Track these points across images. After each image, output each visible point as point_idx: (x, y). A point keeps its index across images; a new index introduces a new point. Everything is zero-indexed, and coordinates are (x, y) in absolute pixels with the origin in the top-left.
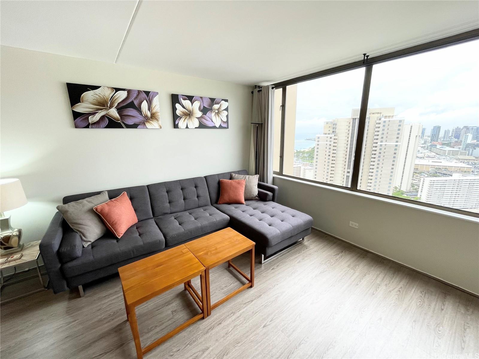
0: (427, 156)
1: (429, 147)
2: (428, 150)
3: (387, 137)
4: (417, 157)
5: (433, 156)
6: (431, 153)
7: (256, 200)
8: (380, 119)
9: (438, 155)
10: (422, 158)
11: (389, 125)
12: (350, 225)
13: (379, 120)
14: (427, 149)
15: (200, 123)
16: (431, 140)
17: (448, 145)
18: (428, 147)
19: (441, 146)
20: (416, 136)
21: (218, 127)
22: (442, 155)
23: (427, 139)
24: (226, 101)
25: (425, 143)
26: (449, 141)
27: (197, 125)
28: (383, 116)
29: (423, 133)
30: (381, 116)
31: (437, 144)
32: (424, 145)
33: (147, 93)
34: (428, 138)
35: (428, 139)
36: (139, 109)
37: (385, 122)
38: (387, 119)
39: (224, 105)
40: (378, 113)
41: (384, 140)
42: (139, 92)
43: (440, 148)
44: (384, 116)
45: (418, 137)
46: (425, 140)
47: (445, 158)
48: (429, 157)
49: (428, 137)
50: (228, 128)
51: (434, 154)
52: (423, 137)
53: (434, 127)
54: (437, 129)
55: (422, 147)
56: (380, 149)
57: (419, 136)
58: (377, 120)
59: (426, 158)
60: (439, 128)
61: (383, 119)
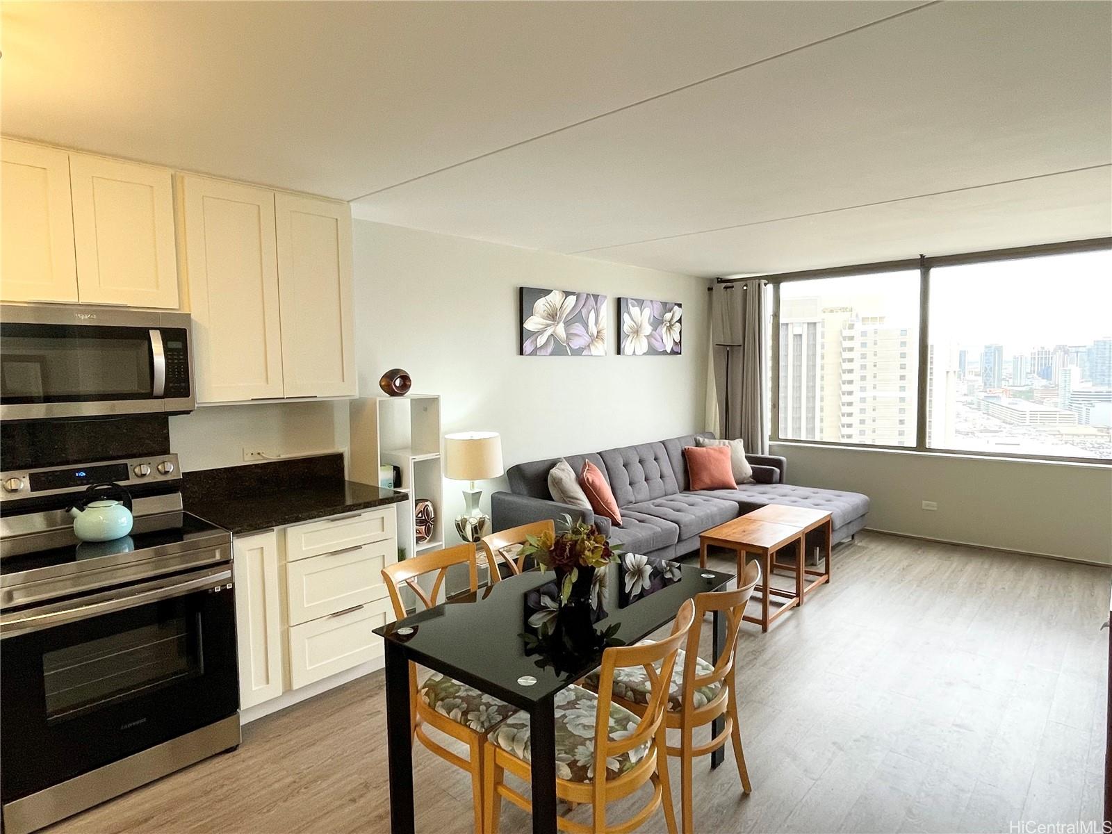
0: (982, 428)
1: (982, 403)
2: (981, 412)
3: (875, 377)
4: (957, 432)
5: (997, 429)
6: (988, 419)
7: (750, 483)
8: (851, 327)
9: (1008, 426)
10: (970, 435)
11: (875, 344)
12: (923, 507)
13: (849, 329)
14: (979, 409)
15: (650, 345)
16: (985, 384)
17: (1028, 395)
18: (979, 404)
19: (1010, 400)
20: (948, 372)
21: (669, 351)
22: (1018, 425)
23: (974, 381)
24: (680, 305)
25: (970, 392)
26: (1027, 385)
27: (645, 349)
28: (857, 316)
29: (962, 363)
30: (854, 318)
31: (1001, 395)
32: (969, 399)
33: (596, 297)
34: (977, 378)
35: (977, 381)
36: (586, 326)
37: (864, 334)
38: (869, 327)
39: (678, 312)
40: (844, 310)
41: (869, 383)
42: (588, 295)
43: (1009, 404)
44: (860, 318)
45: (951, 374)
46: (970, 383)
47: (1026, 432)
48: (986, 431)
49: (976, 375)
50: (680, 354)
51: (998, 422)
52: (964, 376)
53: (986, 347)
54: (993, 354)
55: (965, 404)
56: (863, 411)
57: (955, 372)
58: (845, 329)
59: (980, 435)
60: (999, 349)
61: (859, 327)
